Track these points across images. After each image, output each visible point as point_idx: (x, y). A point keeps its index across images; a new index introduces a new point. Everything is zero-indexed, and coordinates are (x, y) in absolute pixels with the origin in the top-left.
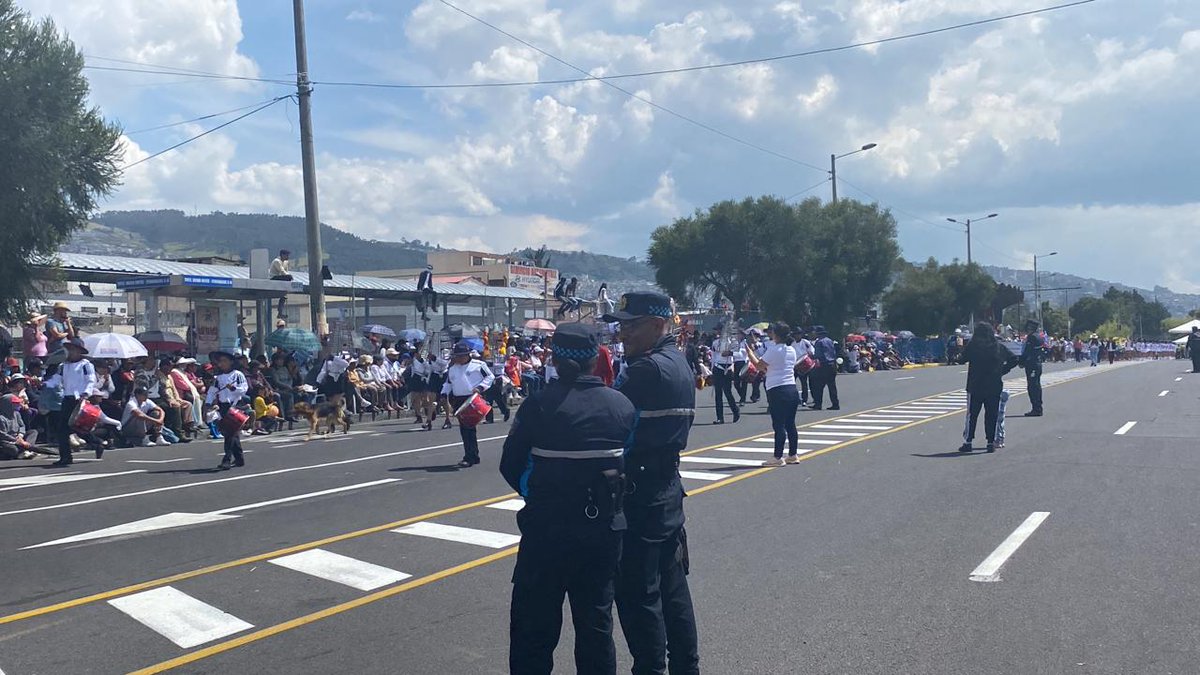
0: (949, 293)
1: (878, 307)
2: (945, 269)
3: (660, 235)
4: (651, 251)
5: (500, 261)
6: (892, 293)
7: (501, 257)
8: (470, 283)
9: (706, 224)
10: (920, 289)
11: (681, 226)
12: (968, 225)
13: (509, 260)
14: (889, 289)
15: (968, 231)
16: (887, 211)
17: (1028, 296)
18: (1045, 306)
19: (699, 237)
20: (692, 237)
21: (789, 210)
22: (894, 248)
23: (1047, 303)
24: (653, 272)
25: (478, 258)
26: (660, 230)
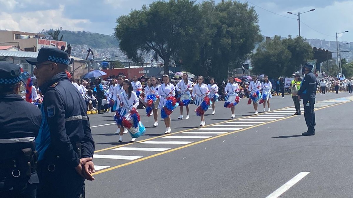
0: (287, 53)
1: (248, 62)
2: (284, 42)
3: (121, 21)
4: (117, 29)
5: (31, 37)
6: (256, 54)
7: (33, 34)
8: (13, 50)
9: (148, 14)
10: (272, 52)
11: (135, 15)
12: (299, 15)
13: (37, 36)
14: (255, 51)
15: (299, 19)
16: (253, 8)
17: (334, 55)
18: (343, 61)
19: (145, 23)
20: (141, 22)
21: (196, 7)
22: (257, 29)
23: (344, 59)
24: (118, 42)
25: (18, 35)
26: (122, 18)
